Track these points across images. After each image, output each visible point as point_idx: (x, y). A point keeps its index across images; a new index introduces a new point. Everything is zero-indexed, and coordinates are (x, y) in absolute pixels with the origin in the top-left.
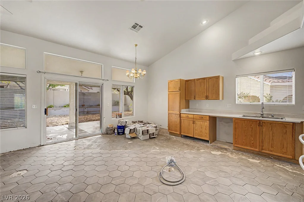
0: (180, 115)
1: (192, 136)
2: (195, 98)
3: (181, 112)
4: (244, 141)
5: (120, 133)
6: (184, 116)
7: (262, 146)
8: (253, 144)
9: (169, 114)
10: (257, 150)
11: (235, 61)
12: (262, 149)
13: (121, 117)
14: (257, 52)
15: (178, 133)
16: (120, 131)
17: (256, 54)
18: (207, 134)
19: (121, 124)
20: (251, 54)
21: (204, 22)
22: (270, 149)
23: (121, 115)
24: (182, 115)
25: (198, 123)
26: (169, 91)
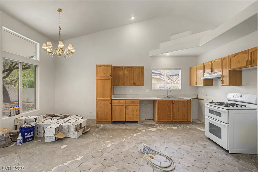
0: (111, 102)
1: (124, 120)
2: (123, 85)
3: (112, 99)
4: (164, 116)
5: (28, 138)
6: (116, 102)
7: (174, 117)
8: (169, 117)
9: (97, 101)
10: (171, 120)
11: (151, 56)
12: (174, 119)
13: (19, 113)
14: (168, 54)
15: (109, 120)
16: (27, 135)
17: (167, 55)
18: (138, 116)
19: (28, 124)
20: (164, 54)
21: (133, 18)
22: (178, 118)
23: (19, 111)
24: (113, 102)
25: (130, 107)
26: (98, 76)
